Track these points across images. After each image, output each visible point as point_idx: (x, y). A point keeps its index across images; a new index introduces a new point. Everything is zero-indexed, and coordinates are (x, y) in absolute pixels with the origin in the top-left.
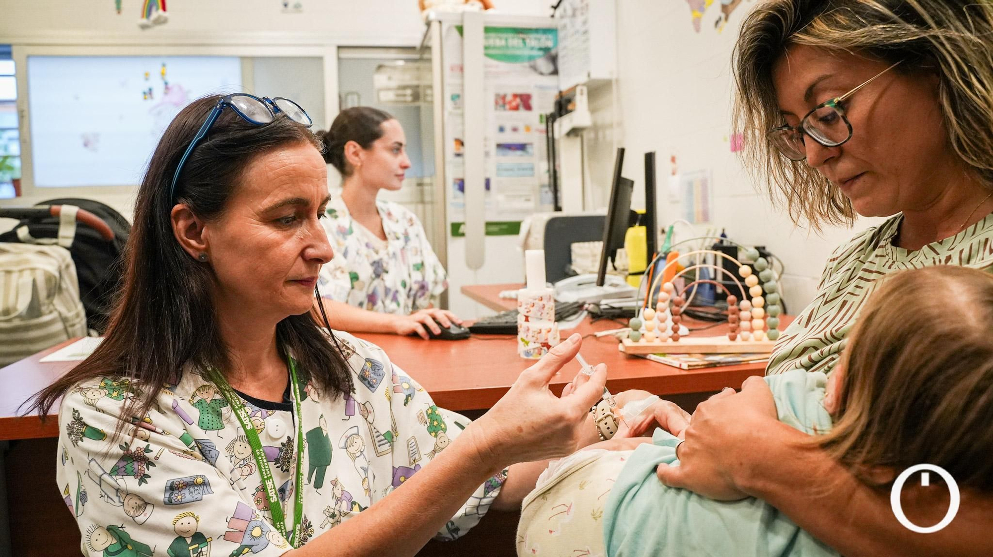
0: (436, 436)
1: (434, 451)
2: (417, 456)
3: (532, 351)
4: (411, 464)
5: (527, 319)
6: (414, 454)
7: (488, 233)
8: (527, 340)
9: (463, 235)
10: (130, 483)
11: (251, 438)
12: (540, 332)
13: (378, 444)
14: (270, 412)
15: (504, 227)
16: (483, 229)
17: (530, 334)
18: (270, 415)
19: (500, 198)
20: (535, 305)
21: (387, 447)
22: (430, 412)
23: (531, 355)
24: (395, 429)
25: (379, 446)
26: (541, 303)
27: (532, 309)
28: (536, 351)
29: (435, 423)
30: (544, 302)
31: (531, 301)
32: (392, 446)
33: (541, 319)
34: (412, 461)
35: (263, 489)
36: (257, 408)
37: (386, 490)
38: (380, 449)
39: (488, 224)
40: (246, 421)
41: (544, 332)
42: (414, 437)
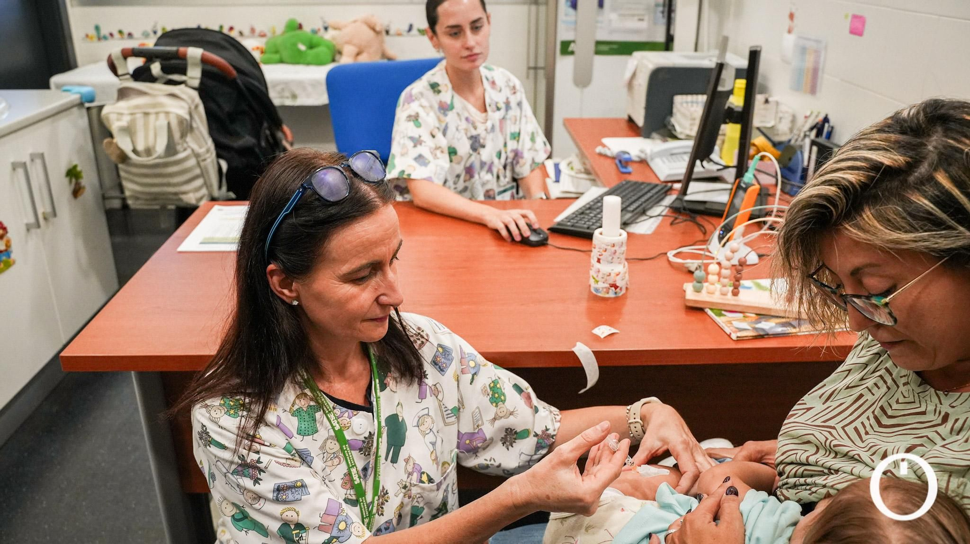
0: (497, 406)
1: (495, 419)
2: (480, 422)
3: (601, 289)
4: (474, 429)
5: (599, 261)
6: (478, 421)
7: (597, 52)
8: (597, 279)
9: (572, 53)
10: (248, 483)
11: (339, 437)
12: (610, 275)
13: (445, 417)
14: (355, 412)
15: (615, 47)
16: (592, 47)
17: (600, 275)
18: (355, 415)
19: (613, 16)
20: (607, 251)
21: (453, 419)
22: (492, 385)
23: (600, 292)
24: (461, 401)
25: (447, 418)
26: (614, 249)
27: (604, 253)
28: (605, 290)
29: (496, 395)
30: (616, 248)
31: (604, 246)
32: (458, 418)
33: (612, 263)
34: (476, 427)
35: (349, 474)
36: (344, 409)
37: (452, 451)
38: (447, 421)
39: (598, 43)
40: (335, 424)
41: (613, 275)
42: (478, 408)
